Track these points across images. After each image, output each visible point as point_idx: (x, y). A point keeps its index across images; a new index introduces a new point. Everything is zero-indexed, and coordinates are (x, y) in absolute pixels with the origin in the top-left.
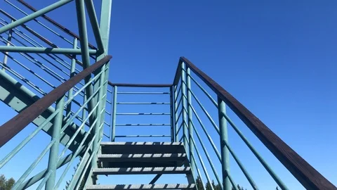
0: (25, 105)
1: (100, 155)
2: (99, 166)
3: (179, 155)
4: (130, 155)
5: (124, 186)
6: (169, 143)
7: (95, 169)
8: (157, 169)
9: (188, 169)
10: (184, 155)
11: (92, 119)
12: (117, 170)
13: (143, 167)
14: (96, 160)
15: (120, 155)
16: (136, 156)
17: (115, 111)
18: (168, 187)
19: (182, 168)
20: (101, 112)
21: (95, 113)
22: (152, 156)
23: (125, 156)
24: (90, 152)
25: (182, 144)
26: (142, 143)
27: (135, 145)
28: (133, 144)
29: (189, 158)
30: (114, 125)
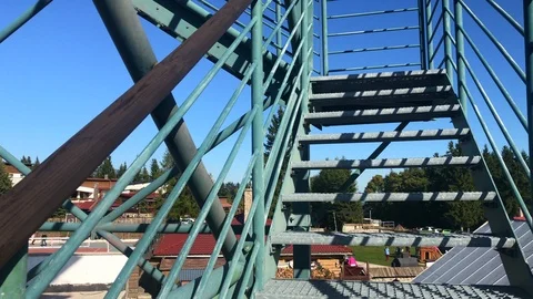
0: (195, 29)
1: (312, 96)
2: (311, 111)
3: (439, 88)
4: (358, 94)
5: (353, 134)
6: (420, 72)
7: (306, 114)
8: (402, 110)
9: (456, 107)
10: (448, 88)
11: (296, 42)
12: (339, 114)
13: (381, 108)
14: (307, 103)
15: (342, 94)
16: (366, 94)
17: (326, 31)
18: (423, 134)
19: (445, 108)
20: (307, 29)
21: (299, 31)
22: (392, 94)
23: (350, 94)
24: (298, 92)
25: (444, 71)
26: (375, 75)
27: (363, 78)
28: (360, 76)
29: (456, 92)
30: (326, 53)
